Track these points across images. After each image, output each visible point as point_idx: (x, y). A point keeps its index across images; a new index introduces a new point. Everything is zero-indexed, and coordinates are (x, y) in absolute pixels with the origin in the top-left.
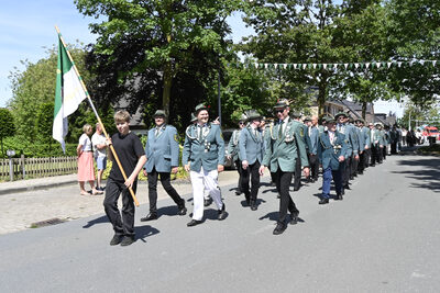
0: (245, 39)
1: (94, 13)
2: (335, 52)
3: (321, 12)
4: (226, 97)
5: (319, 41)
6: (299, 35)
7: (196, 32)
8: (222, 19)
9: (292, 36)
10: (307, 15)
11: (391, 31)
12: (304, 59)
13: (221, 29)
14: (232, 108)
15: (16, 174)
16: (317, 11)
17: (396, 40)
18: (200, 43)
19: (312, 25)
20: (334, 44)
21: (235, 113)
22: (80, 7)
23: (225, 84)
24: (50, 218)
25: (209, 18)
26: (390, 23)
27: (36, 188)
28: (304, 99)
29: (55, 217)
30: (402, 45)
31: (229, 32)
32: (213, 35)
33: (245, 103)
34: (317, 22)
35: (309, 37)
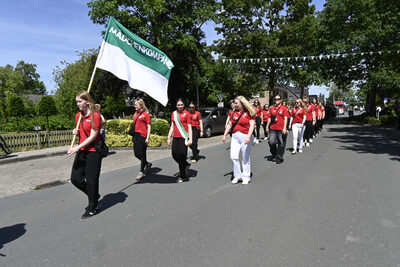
0: (215, 42)
1: (103, 22)
2: (281, 50)
3: (270, 22)
4: (203, 84)
5: (269, 42)
6: (254, 38)
7: (179, 36)
8: (198, 27)
9: (250, 40)
10: (260, 24)
11: (322, 34)
12: (258, 56)
13: (197, 34)
14: (208, 92)
15: (43, 143)
16: (267, 21)
17: (325, 41)
18: (182, 44)
19: (264, 31)
20: (280, 45)
21: (210, 96)
22: (94, 19)
23: (202, 75)
24: (53, 180)
25: (188, 26)
26: (321, 28)
27: (53, 155)
28: (259, 86)
29: (57, 179)
30: (330, 44)
31: (203, 36)
32: (191, 38)
33: (217, 88)
34: (268, 28)
35: (261, 40)
